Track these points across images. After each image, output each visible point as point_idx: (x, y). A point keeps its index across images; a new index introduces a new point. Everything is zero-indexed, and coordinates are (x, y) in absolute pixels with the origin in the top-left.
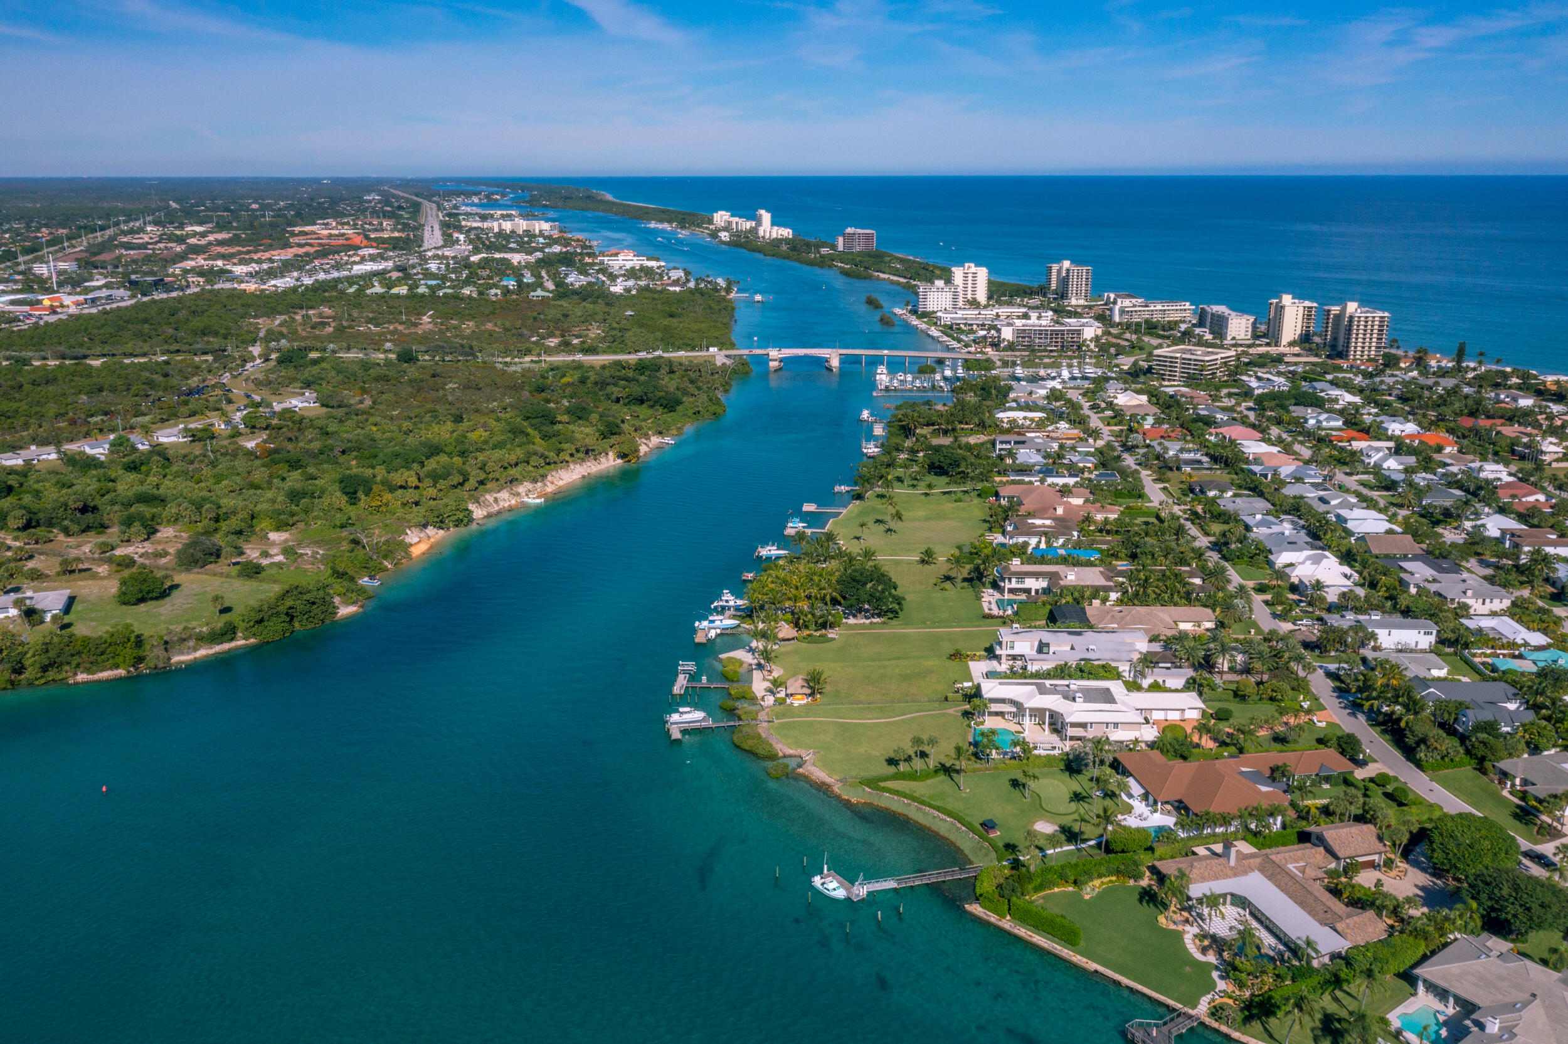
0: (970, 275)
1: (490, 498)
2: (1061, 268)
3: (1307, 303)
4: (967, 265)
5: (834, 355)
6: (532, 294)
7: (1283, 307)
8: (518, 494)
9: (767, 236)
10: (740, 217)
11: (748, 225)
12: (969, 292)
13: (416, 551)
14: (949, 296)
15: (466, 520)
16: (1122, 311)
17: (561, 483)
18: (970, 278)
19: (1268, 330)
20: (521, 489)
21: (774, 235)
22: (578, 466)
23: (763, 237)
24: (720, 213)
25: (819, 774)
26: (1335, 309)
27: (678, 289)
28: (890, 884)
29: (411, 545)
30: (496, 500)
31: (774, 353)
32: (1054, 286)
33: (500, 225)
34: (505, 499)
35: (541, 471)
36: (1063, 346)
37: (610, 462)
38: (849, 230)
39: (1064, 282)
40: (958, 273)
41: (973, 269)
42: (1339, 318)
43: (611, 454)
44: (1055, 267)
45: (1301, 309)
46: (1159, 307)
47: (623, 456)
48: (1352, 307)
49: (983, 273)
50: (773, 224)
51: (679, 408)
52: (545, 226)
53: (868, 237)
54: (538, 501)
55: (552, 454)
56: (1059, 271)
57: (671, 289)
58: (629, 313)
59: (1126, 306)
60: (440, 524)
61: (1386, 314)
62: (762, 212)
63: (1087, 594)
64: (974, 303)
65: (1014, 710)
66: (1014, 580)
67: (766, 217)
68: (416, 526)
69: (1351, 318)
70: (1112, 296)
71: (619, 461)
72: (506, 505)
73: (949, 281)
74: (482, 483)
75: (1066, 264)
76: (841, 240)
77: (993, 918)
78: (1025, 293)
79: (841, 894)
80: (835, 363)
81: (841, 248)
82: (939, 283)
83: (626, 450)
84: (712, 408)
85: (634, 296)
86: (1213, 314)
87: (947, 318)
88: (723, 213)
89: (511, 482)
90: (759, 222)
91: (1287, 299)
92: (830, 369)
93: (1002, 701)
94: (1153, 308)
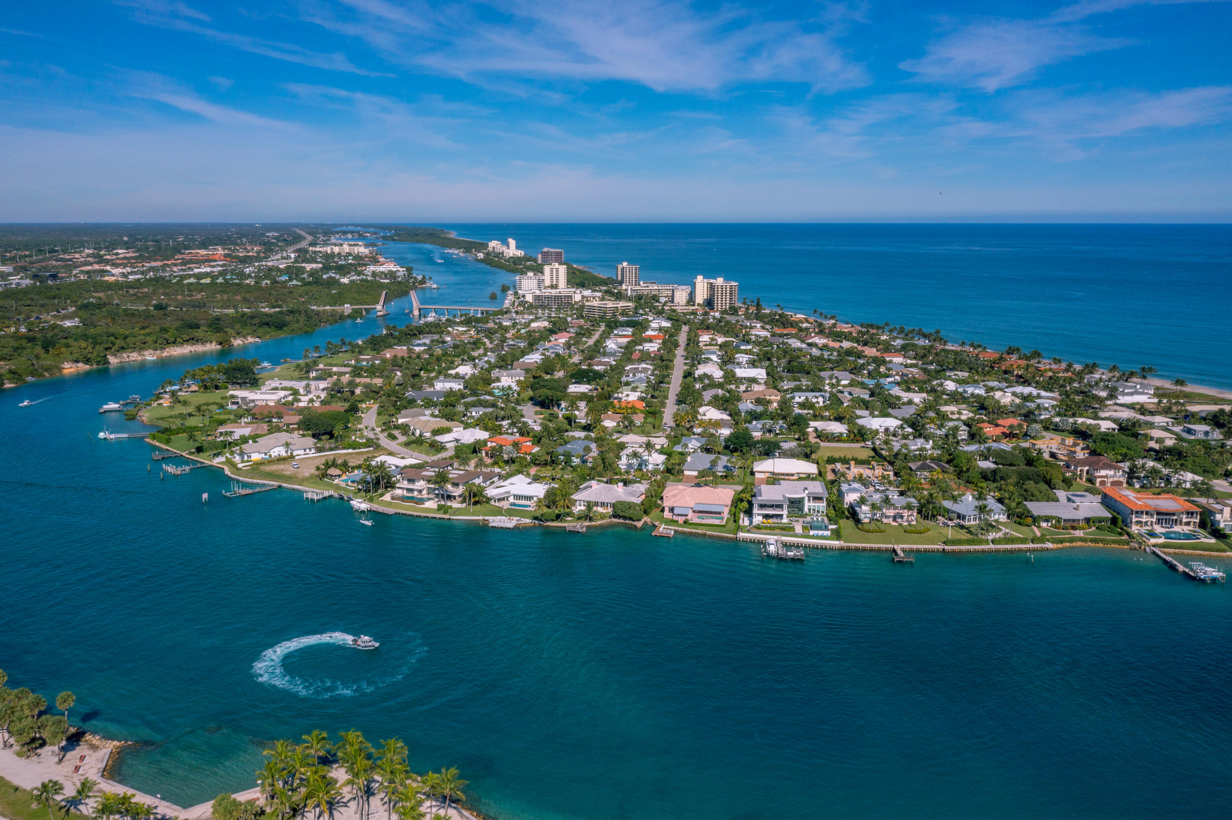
0: (554, 270)
1: (125, 355)
2: (623, 266)
3: (705, 280)
4: (552, 264)
5: (414, 308)
7: (698, 284)
8: (144, 355)
10: (501, 243)
11: (503, 248)
12: (555, 281)
13: (65, 372)
14: (536, 281)
15: (102, 362)
17: (175, 353)
18: (554, 272)
20: (146, 353)
21: (511, 255)
22: (189, 346)
23: (507, 256)
24: (494, 241)
26: (715, 283)
28: (126, 435)
29: (64, 368)
30: (128, 356)
32: (620, 278)
33: (332, 249)
34: (134, 356)
35: (163, 346)
36: (561, 305)
37: (212, 347)
38: (546, 250)
39: (623, 275)
40: (546, 269)
41: (557, 265)
43: (214, 343)
44: (620, 267)
45: (706, 284)
46: (655, 287)
47: (222, 344)
48: (719, 280)
49: (563, 269)
51: (285, 328)
53: (558, 254)
54: (156, 359)
55: (173, 339)
56: (621, 269)
60: (87, 361)
61: (735, 283)
62: (512, 240)
67: (512, 242)
68: (72, 361)
71: (219, 347)
72: (134, 359)
73: (539, 273)
74: (122, 348)
75: (625, 264)
76: (540, 256)
80: (416, 313)
81: (540, 261)
82: (531, 274)
89: (141, 349)
90: (508, 247)
91: (700, 278)
94: (651, 288)
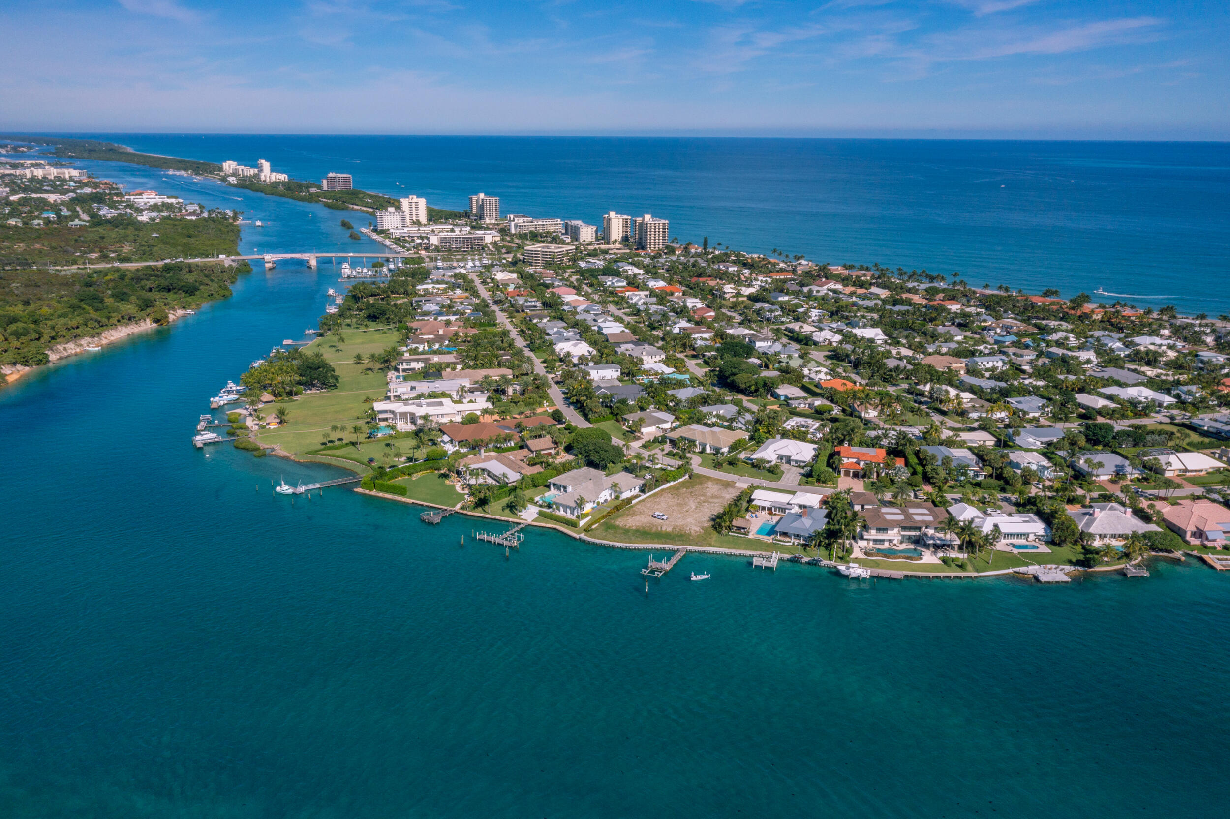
0: (413, 204)
1: (60, 348)
2: (478, 198)
3: (625, 217)
4: (411, 197)
5: (312, 257)
6: (71, 223)
7: (610, 220)
8: (81, 345)
9: (268, 180)
10: (245, 166)
11: (252, 171)
12: (414, 216)
13: (11, 379)
14: (399, 218)
15: (44, 361)
16: (516, 226)
17: (112, 338)
18: (414, 206)
19: (604, 235)
20: (83, 342)
21: (273, 179)
22: (124, 328)
23: (265, 181)
24: (228, 162)
25: (283, 453)
26: (639, 220)
27: (194, 218)
28: (317, 486)
29: (6, 375)
30: (65, 349)
31: (268, 257)
32: (475, 211)
33: (32, 172)
34: (72, 348)
35: (97, 330)
36: (472, 248)
37: (147, 326)
38: (331, 175)
39: (481, 208)
40: (405, 202)
41: (415, 199)
42: (641, 224)
43: (148, 320)
44: (474, 198)
45: (621, 221)
46: (540, 223)
47: (157, 321)
48: (648, 218)
49: (422, 202)
50: (272, 171)
51: (196, 293)
52: (75, 173)
53: (346, 180)
54: (97, 349)
55: (104, 320)
56: (477, 201)
57: (189, 218)
58: (155, 235)
59: (518, 223)
60: (25, 363)
61: (667, 222)
62: (263, 161)
63: (443, 366)
64: (418, 223)
65: (392, 416)
66: (405, 364)
67: (266, 165)
68: (8, 364)
69: (647, 224)
70: (512, 216)
71: (155, 325)
72: (73, 352)
73: (398, 207)
74: (53, 338)
75: (482, 195)
76: (325, 182)
77: (367, 492)
78: (456, 216)
79: (291, 491)
80: (313, 263)
81: (325, 188)
82: (391, 209)
83: (158, 316)
84: (222, 292)
85: (158, 223)
86: (571, 226)
87: (397, 233)
88: (231, 162)
89: (75, 337)
90: (261, 169)
91: (613, 214)
92: (310, 267)
93: (385, 412)
94: (536, 223)
